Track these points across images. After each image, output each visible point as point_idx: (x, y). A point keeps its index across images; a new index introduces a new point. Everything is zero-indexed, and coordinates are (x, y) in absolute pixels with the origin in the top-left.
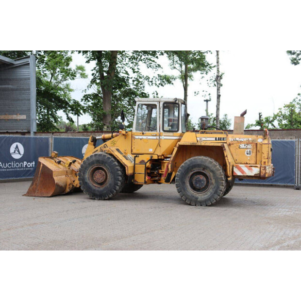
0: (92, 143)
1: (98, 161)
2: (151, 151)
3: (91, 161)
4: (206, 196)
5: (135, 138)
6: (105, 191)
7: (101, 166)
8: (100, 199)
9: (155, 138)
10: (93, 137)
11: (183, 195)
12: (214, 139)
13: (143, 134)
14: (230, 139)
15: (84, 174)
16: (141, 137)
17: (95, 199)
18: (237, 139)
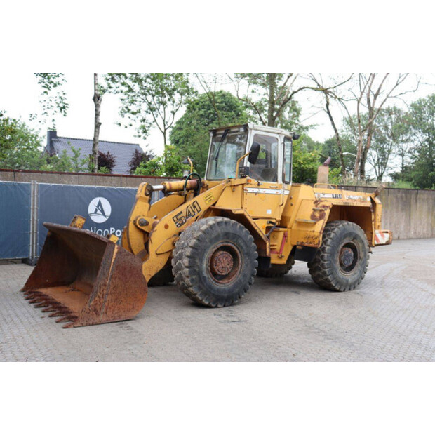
0: (148, 197)
1: (227, 235)
2: (269, 213)
3: (214, 234)
4: (356, 276)
5: (247, 193)
6: (237, 290)
7: (229, 244)
8: (224, 306)
9: (274, 192)
10: (148, 186)
11: (334, 279)
12: (331, 196)
13: (259, 185)
14: (345, 196)
15: (201, 260)
16: (256, 190)
17: (216, 307)
18: (351, 197)
